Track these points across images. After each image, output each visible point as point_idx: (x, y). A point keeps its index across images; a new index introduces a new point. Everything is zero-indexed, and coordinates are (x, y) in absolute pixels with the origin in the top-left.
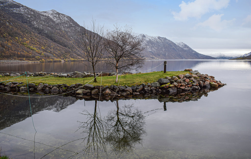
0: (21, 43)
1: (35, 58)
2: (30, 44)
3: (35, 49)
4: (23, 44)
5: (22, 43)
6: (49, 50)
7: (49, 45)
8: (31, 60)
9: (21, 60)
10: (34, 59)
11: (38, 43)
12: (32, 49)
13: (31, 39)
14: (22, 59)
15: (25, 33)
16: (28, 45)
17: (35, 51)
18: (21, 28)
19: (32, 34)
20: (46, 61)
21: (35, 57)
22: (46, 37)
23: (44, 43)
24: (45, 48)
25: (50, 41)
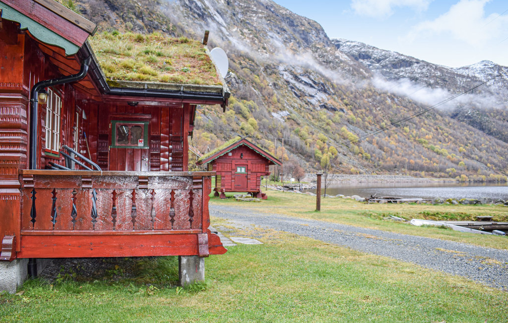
0: (415, 140)
1: (446, 172)
2: (434, 141)
3: (444, 151)
4: (420, 142)
5: (417, 139)
6: (476, 154)
7: (476, 142)
8: (436, 177)
9: (416, 175)
10: (443, 174)
11: (451, 140)
12: (437, 153)
13: (437, 129)
14: (419, 174)
15: (424, 118)
16: (429, 143)
17: (444, 157)
18: (415, 108)
19: (437, 119)
20: (470, 181)
21: (445, 169)
22: (469, 124)
23: (464, 138)
24: (468, 150)
25: (478, 134)
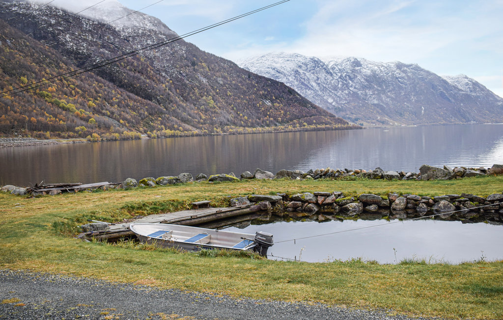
0: (35, 93)
1: (75, 132)
2: (58, 95)
3: (72, 106)
4: (42, 96)
5: (38, 91)
6: (107, 110)
7: (106, 95)
8: (64, 137)
9: (39, 137)
10: (71, 133)
11: (78, 93)
12: (64, 108)
13: (61, 80)
14: (43, 135)
15: (45, 66)
16: (53, 96)
17: (71, 114)
18: (34, 53)
19: (61, 68)
20: (102, 140)
21: (74, 127)
22: (98, 75)
23: (93, 90)
24: (98, 104)
25: (108, 86)
